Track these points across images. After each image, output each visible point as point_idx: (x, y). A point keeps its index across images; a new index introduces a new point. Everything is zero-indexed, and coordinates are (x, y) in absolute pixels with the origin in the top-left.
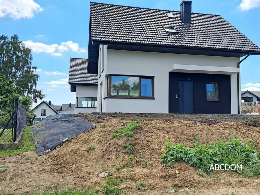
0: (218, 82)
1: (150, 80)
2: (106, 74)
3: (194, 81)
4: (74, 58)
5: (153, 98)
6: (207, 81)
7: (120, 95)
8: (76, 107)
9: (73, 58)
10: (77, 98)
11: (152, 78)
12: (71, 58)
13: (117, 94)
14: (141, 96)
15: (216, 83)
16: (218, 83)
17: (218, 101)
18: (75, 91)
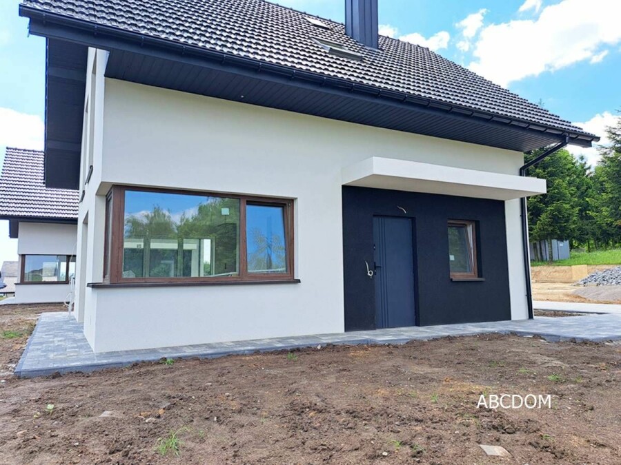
0: (471, 221)
1: (277, 211)
2: (100, 182)
3: (413, 219)
4: (18, 148)
5: (289, 278)
6: (450, 219)
7: (151, 247)
8: (19, 282)
9: (16, 149)
10: (23, 256)
11: (285, 205)
12: (7, 148)
13: (145, 245)
14: (249, 271)
15: (465, 226)
16: (474, 225)
17: (477, 279)
18: (17, 237)
